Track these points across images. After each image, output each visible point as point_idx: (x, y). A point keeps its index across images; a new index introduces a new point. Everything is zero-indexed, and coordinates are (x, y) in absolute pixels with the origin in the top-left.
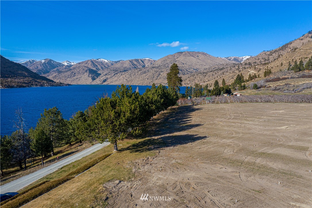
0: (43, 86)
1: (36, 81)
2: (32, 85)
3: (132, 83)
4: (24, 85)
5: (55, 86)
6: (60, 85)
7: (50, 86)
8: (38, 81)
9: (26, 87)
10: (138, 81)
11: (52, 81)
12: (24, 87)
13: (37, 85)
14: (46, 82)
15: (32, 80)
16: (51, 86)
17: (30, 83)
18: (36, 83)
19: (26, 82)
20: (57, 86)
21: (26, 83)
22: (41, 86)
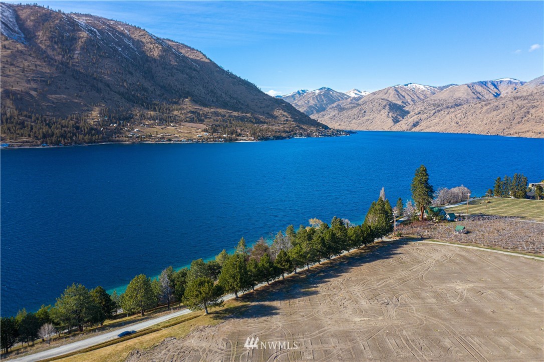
0: (310, 136)
1: (302, 128)
2: (295, 134)
3: (467, 129)
4: (284, 135)
5: (328, 136)
6: (336, 135)
7: (321, 136)
8: (304, 127)
9: (286, 138)
10: (479, 126)
11: (326, 127)
12: (283, 138)
13: (301, 135)
14: (315, 129)
15: (296, 126)
16: (323, 135)
17: (292, 131)
18: (301, 131)
19: (288, 129)
20: (330, 136)
21: (287, 132)
22: (308, 135)
